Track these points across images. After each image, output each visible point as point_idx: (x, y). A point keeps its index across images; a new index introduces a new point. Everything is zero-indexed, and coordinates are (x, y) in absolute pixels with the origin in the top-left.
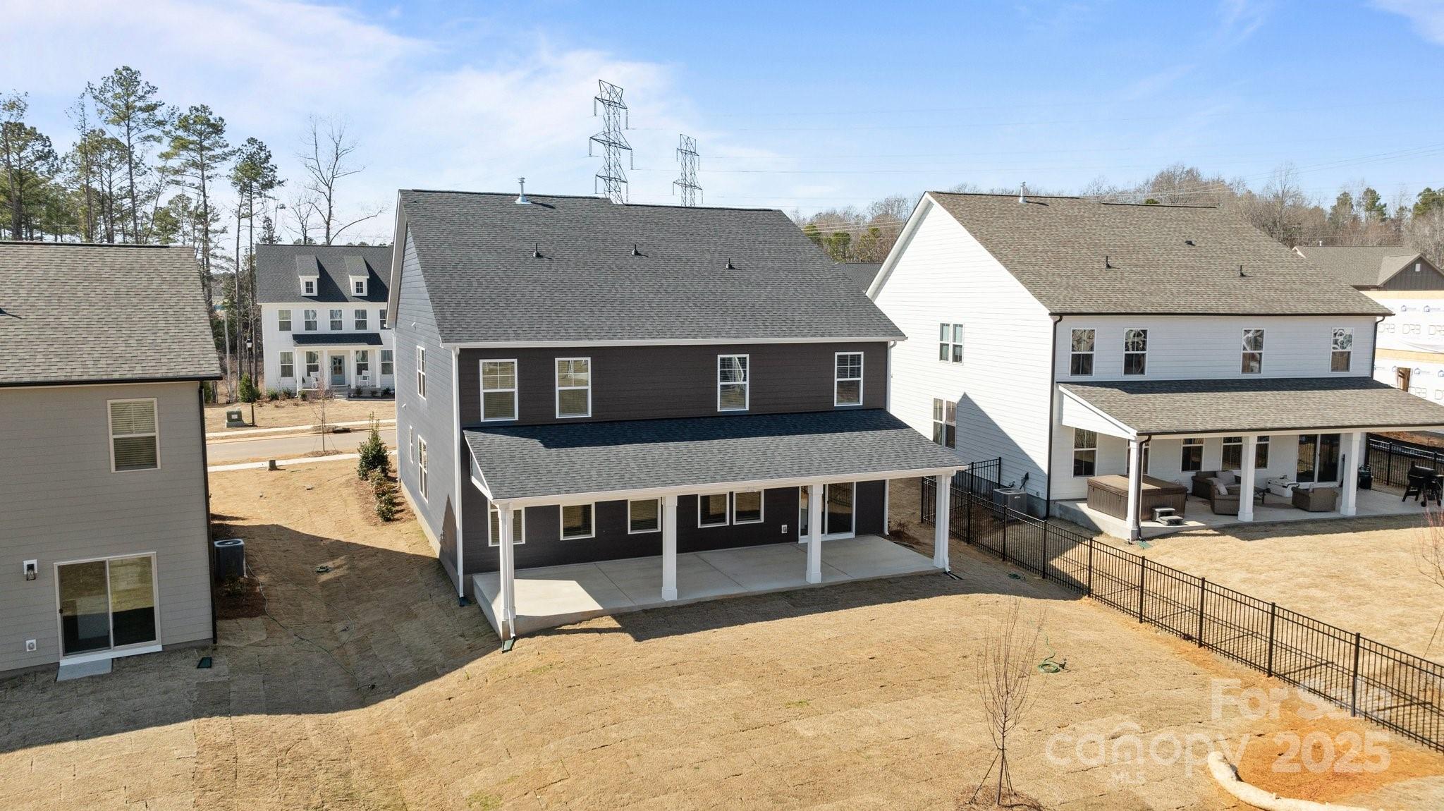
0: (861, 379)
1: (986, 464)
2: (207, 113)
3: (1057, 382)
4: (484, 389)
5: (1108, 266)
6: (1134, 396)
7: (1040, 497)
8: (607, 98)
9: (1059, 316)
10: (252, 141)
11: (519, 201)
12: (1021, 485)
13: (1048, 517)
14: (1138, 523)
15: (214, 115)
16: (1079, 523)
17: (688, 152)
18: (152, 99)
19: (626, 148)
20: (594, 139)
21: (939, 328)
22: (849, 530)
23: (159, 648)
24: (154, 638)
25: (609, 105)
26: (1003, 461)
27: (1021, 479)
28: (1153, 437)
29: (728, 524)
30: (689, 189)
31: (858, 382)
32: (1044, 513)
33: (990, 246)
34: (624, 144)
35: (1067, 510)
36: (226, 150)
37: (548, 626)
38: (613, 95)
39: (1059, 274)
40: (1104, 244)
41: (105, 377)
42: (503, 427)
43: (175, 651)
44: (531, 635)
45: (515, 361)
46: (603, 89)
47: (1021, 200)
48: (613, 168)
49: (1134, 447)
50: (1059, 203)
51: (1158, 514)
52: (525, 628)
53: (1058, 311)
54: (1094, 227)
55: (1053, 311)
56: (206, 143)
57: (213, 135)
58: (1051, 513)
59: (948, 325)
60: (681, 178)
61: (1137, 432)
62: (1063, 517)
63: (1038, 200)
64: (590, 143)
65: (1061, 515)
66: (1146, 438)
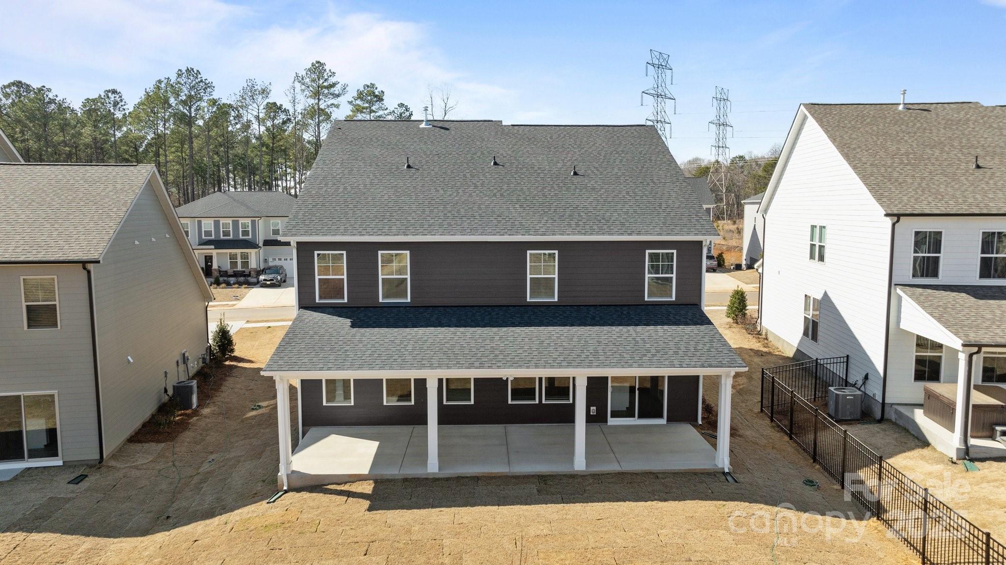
0: (674, 276)
1: (836, 360)
2: (375, 88)
3: (896, 285)
4: (318, 275)
5: (978, 167)
6: (982, 302)
7: (876, 398)
8: (657, 62)
9: (897, 217)
10: (401, 105)
11: (423, 125)
12: (861, 383)
13: (881, 420)
14: (966, 441)
15: (378, 90)
16: (910, 430)
17: (722, 99)
18: (332, 80)
19: (670, 99)
20: (645, 93)
21: (809, 229)
22: (660, 416)
23: (60, 463)
24: (57, 455)
25: (658, 68)
26: (851, 360)
27: (862, 378)
28: (984, 349)
29: (537, 402)
30: (722, 127)
31: (672, 278)
32: (878, 415)
33: (846, 150)
34: (669, 96)
35: (900, 415)
36: (386, 112)
37: (317, 484)
38: (661, 60)
39: (913, 176)
40: (983, 146)
41: (13, 259)
42: (331, 307)
43: (70, 467)
44: (298, 490)
45: (344, 253)
46: (653, 56)
47: (901, 107)
48: (659, 113)
49: (962, 358)
50: (945, 109)
51: (998, 433)
52: (297, 483)
53: (896, 212)
54: (977, 129)
55: (890, 212)
56: (373, 108)
57: (378, 102)
58: (886, 416)
59: (816, 226)
60: (716, 119)
61: (962, 342)
62: (897, 422)
63: (921, 107)
64: (642, 97)
65: (896, 419)
66: (975, 349)
